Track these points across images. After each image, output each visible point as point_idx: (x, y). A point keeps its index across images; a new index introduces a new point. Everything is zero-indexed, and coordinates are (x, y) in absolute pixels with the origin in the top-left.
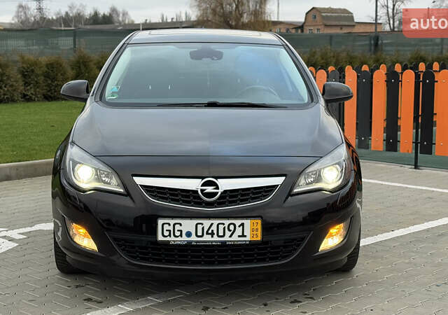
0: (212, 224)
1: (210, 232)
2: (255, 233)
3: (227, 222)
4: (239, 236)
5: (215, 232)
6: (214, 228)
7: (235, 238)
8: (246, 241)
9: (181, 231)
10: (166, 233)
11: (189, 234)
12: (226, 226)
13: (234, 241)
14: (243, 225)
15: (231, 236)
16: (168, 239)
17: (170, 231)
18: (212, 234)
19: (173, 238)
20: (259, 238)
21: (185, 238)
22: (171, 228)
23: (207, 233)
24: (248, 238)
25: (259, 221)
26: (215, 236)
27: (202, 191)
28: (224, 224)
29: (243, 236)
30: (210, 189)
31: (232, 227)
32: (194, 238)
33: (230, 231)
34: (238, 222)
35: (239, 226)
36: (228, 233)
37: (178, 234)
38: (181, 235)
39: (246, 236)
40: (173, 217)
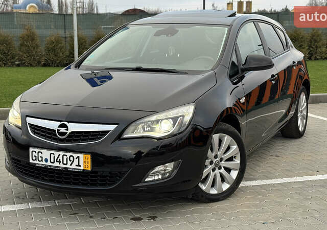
0: (59, 155)
1: (58, 160)
2: (86, 164)
3: (69, 154)
4: (76, 165)
5: (61, 160)
6: (61, 158)
7: (74, 166)
8: (80, 169)
9: (42, 157)
10: (34, 158)
11: (46, 160)
12: (68, 157)
13: (73, 169)
14: (78, 157)
15: (71, 165)
16: (35, 162)
17: (36, 156)
18: (60, 162)
19: (37, 162)
20: (89, 168)
21: (44, 163)
22: (36, 155)
23: (57, 161)
24: (82, 168)
25: (89, 156)
26: (61, 163)
27: (58, 130)
28: (66, 156)
29: (79, 165)
30: (62, 130)
31: (72, 159)
32: (49, 163)
33: (71, 161)
34: (75, 155)
35: (76, 158)
36: (69, 163)
37: (40, 159)
38: (42, 161)
39: (80, 166)
40: (37, 147)
